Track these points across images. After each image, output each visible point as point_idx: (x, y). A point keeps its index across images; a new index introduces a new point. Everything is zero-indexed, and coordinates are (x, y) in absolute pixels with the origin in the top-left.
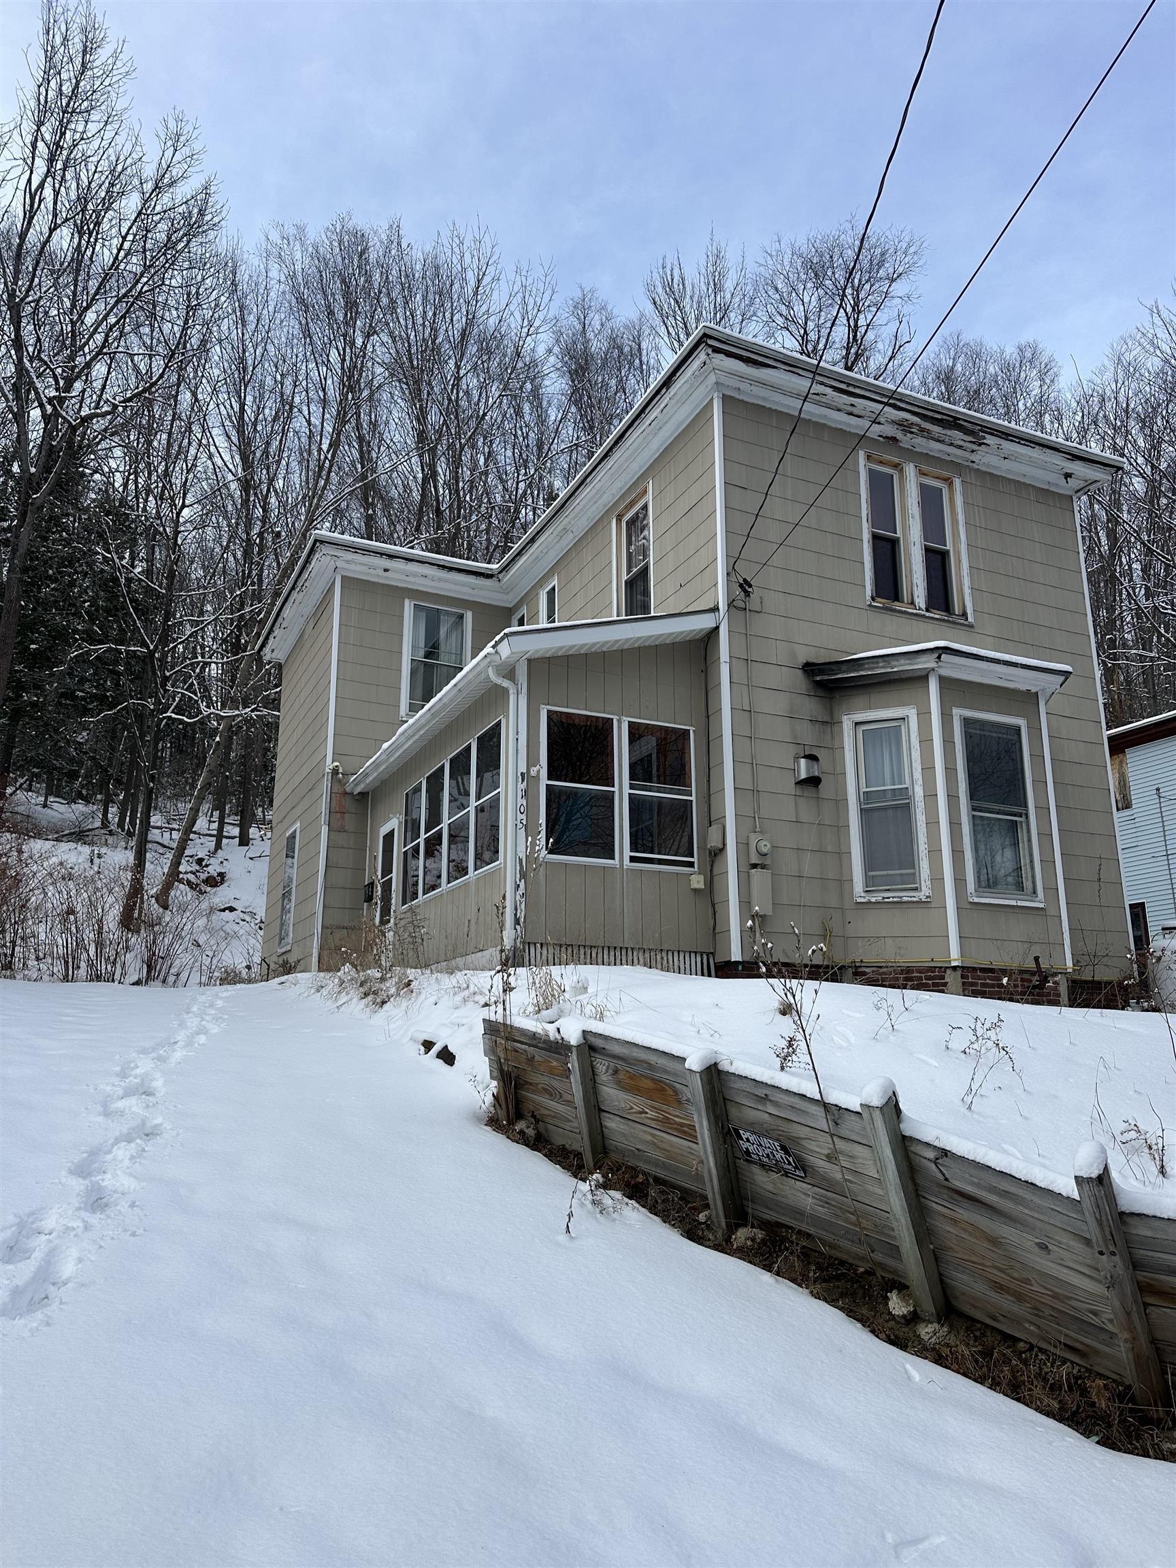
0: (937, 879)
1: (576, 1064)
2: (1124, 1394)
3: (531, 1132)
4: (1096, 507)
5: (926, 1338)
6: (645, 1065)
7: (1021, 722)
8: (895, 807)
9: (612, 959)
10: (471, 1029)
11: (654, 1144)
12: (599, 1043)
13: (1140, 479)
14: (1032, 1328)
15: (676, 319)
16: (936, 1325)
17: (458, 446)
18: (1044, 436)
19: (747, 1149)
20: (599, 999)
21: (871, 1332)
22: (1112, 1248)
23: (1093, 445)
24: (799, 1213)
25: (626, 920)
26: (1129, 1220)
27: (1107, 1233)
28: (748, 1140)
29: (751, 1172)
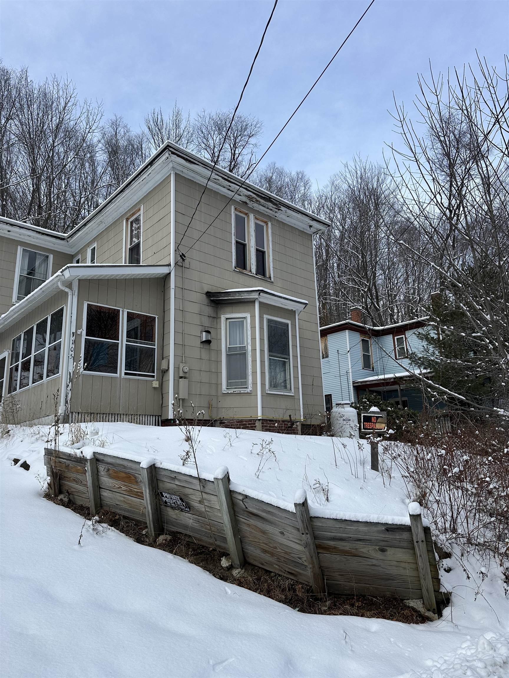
0: (255, 384)
1: (89, 468)
2: (309, 590)
3: (66, 500)
4: (322, 240)
5: (235, 575)
6: (122, 467)
7: (289, 322)
8: (240, 354)
9: (113, 419)
10: (39, 453)
11: (124, 501)
12: (101, 457)
13: (338, 231)
14: (277, 567)
15: (158, 137)
16: (240, 570)
17: (51, 178)
18: (305, 210)
19: (166, 501)
20: (103, 437)
21: (213, 575)
22: (307, 532)
23: (322, 215)
24: (186, 527)
25: (121, 401)
26: (313, 520)
27: (305, 524)
28: (166, 497)
29: (167, 511)
